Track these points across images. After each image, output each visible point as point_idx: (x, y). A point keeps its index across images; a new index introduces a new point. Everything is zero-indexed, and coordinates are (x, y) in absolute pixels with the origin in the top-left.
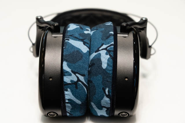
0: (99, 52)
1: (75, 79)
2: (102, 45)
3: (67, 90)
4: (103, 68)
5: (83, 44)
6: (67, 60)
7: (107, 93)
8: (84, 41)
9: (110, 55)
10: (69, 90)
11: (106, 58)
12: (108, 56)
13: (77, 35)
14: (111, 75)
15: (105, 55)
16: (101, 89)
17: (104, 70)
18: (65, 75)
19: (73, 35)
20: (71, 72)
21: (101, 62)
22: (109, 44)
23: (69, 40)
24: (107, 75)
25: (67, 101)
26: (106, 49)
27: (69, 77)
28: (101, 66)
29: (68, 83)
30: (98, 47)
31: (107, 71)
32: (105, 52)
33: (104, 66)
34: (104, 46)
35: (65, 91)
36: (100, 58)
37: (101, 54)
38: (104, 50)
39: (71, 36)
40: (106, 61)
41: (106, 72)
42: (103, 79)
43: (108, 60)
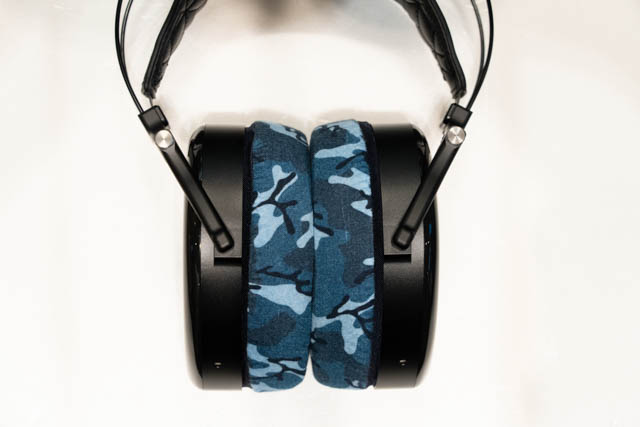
0: (337, 318)
2: (345, 300)
4: (346, 352)
5: (295, 291)
8: (299, 278)
9: (364, 329)
11: (354, 334)
12: (360, 332)
13: (279, 264)
15: (352, 327)
17: (350, 356)
19: (269, 267)
20: (267, 362)
22: (362, 301)
23: (259, 288)
26: (354, 313)
28: (343, 349)
30: (335, 305)
31: (355, 358)
32: (351, 319)
33: (350, 348)
34: (351, 305)
37: (341, 324)
38: (349, 316)
39: (264, 271)
40: (356, 341)
41: (355, 362)
43: (359, 340)
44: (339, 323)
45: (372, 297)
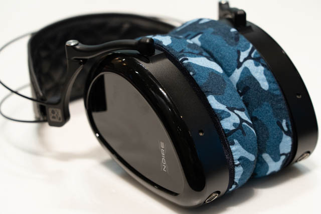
0: (243, 66)
1: (238, 121)
2: (239, 53)
3: (233, 144)
4: (264, 90)
6: (211, 92)
7: (286, 129)
9: (263, 65)
10: (236, 141)
11: (259, 71)
12: (262, 68)
13: (187, 48)
14: (282, 97)
15: (255, 67)
16: (276, 124)
17: (268, 92)
18: (222, 119)
20: (227, 110)
21: (256, 80)
22: (248, 48)
23: (188, 59)
24: (276, 99)
25: (237, 163)
26: (249, 57)
27: (228, 119)
28: (261, 88)
29: (231, 131)
30: (236, 58)
31: (272, 92)
32: (251, 63)
33: (265, 85)
34: (244, 55)
35: (231, 146)
36: (252, 76)
37: (248, 69)
38: (248, 61)
40: (263, 76)
41: (273, 95)
42: (273, 107)
43: (265, 74)
44: (246, 68)
45: (251, 46)
